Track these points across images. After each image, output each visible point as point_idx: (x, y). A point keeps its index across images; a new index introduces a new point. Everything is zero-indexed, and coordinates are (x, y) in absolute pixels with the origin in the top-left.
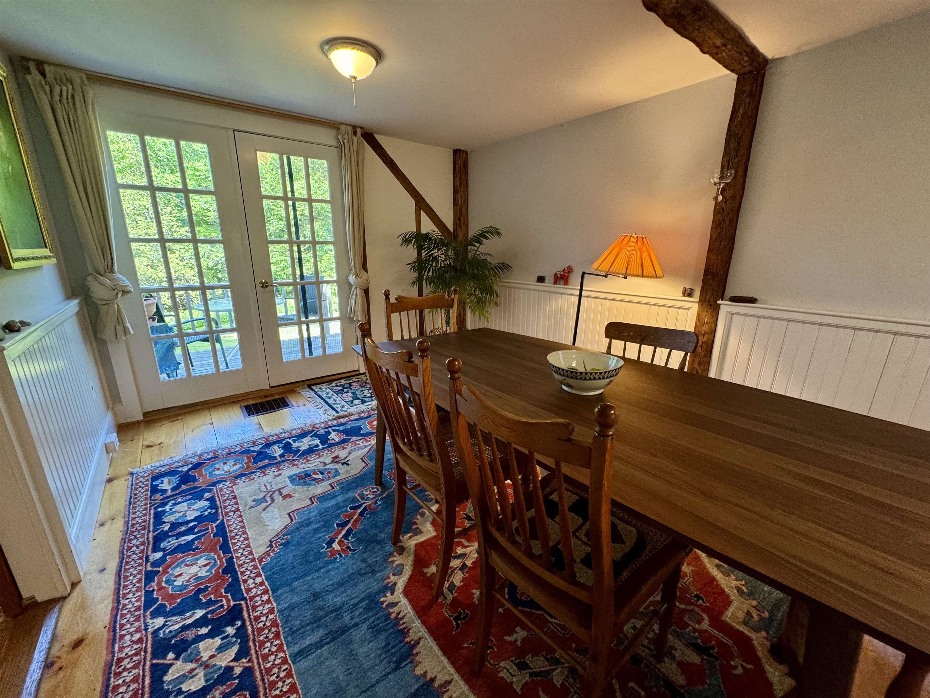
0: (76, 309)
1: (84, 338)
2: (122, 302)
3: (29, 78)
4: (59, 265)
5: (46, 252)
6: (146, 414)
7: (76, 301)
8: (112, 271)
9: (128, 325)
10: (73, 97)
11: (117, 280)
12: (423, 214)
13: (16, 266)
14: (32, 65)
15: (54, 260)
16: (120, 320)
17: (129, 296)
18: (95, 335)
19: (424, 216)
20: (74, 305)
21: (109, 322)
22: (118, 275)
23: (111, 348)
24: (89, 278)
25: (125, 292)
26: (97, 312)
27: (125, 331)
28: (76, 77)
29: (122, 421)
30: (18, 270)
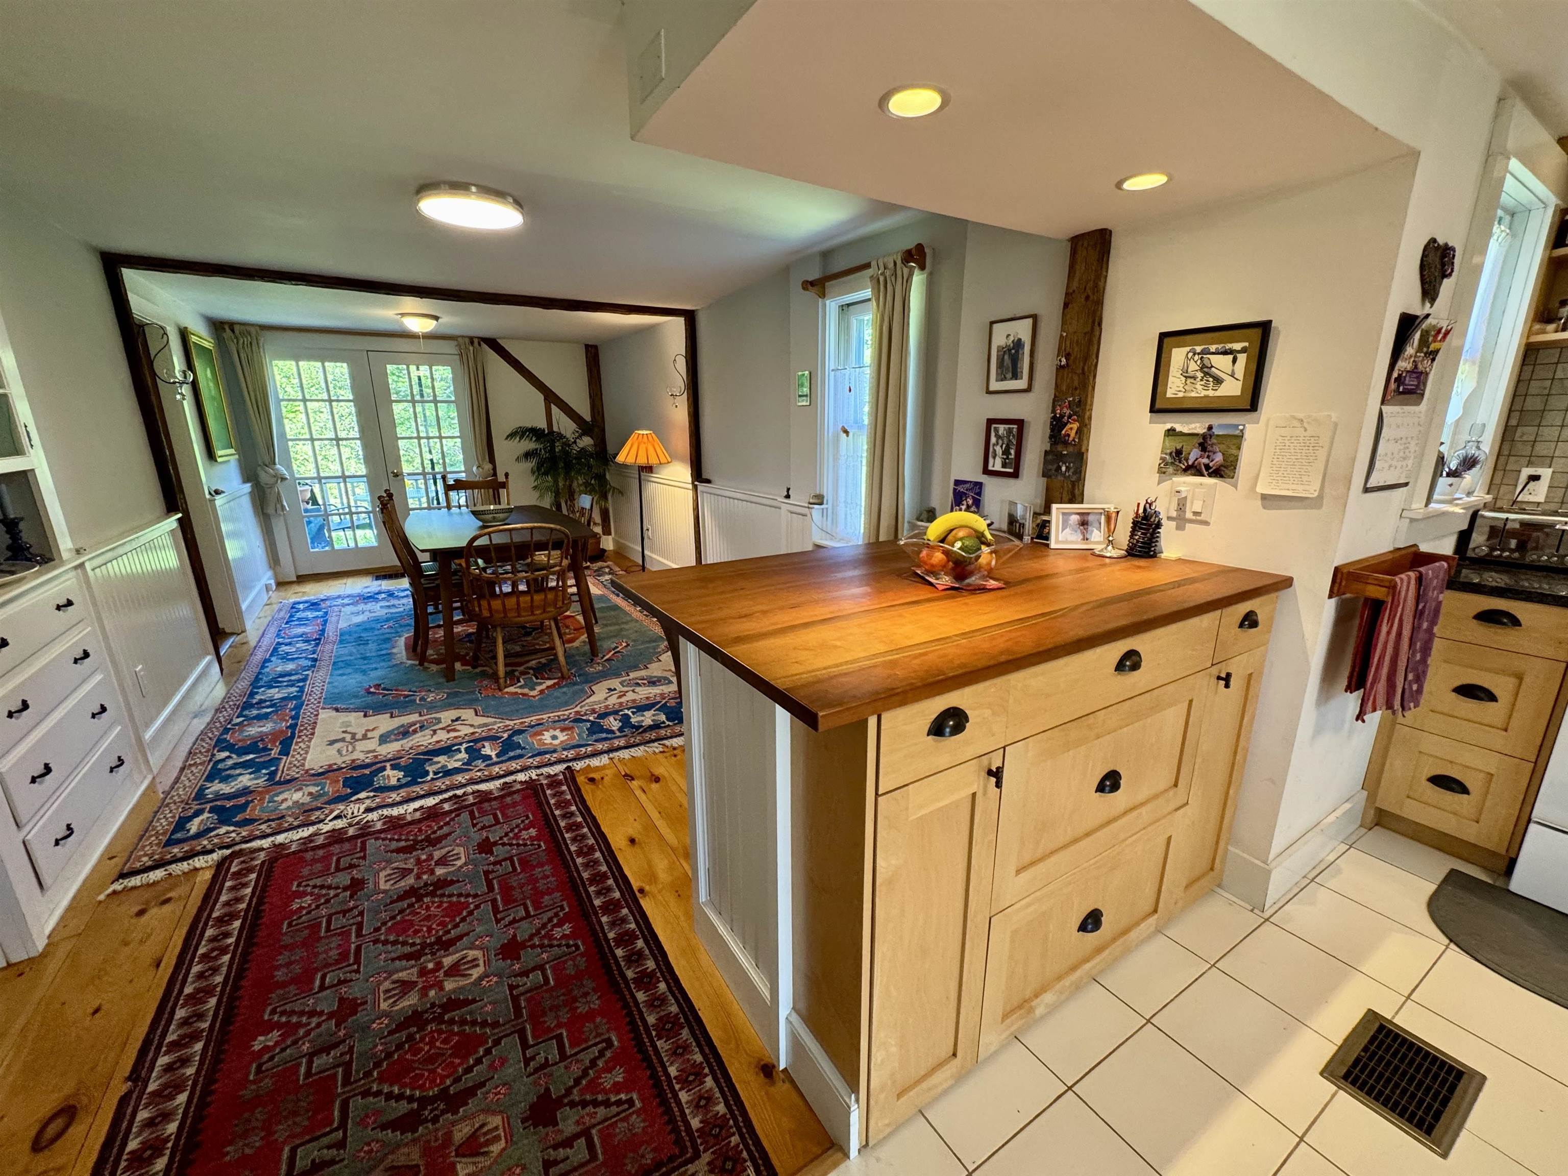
0: (249, 490)
1: (255, 512)
2: (281, 487)
3: (224, 335)
4: (239, 460)
5: (232, 451)
6: (298, 577)
7: (249, 485)
8: (274, 464)
9: (285, 504)
10: (251, 343)
11: (277, 470)
12: (554, 408)
13: (219, 460)
14: (227, 327)
15: (237, 456)
16: (279, 499)
17: (287, 482)
18: (262, 509)
19: (555, 409)
20: (247, 487)
21: (272, 499)
22: (278, 466)
23: (274, 521)
24: (259, 468)
25: (283, 479)
26: (264, 492)
27: (283, 507)
28: (252, 330)
29: (281, 580)
30: (221, 463)
